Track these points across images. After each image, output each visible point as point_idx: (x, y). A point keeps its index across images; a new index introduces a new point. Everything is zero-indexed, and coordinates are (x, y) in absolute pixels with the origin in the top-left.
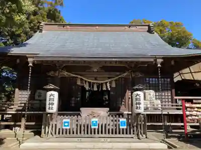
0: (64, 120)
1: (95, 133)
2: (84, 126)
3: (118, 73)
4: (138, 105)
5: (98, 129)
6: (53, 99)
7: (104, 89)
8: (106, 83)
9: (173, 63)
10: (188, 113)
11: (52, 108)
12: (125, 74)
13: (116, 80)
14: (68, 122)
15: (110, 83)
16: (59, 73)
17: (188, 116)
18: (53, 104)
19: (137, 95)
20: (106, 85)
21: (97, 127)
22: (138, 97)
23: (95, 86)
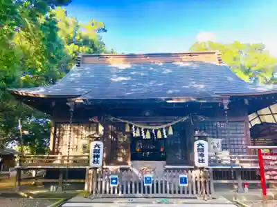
1: (149, 193)
3: (176, 117)
5: (153, 187)
6: (99, 150)
7: (159, 136)
8: (162, 130)
11: (98, 161)
14: (116, 179)
16: (104, 118)
17: (267, 171)
18: (98, 156)
19: (200, 144)
20: (162, 132)
21: (151, 185)
22: (200, 147)
23: (148, 133)
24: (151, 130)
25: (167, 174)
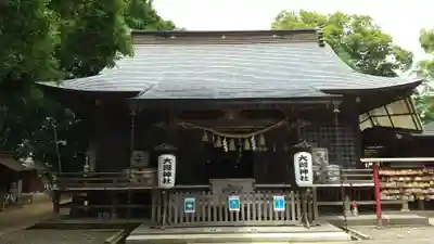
0: (187, 200)
2: (212, 210)
3: (268, 122)
4: (303, 175)
5: (240, 213)
6: (170, 166)
7: (247, 147)
8: (249, 139)
9: (358, 100)
10: (382, 185)
11: (169, 180)
12: (280, 124)
13: (265, 134)
15: (257, 138)
18: (169, 175)
19: (302, 158)
20: (250, 142)
21: (238, 210)
22: (303, 161)
23: (232, 143)
24: (236, 140)
25: (259, 195)
